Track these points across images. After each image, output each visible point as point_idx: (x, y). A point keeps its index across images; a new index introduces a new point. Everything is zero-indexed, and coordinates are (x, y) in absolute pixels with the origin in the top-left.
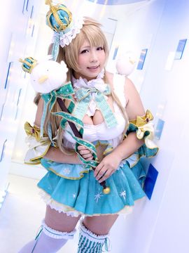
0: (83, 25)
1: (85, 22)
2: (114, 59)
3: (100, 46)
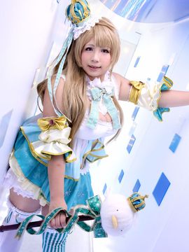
0: (97, 24)
1: (100, 21)
2: (135, 66)
3: (106, 48)
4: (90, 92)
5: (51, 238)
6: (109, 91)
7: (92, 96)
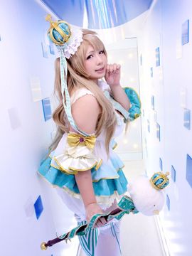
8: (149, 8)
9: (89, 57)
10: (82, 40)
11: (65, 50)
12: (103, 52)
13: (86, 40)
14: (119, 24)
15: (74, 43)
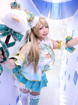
4: (41, 46)
5: (34, 100)
6: (48, 45)
7: (42, 48)
8: (73, 15)
9: (41, 29)
10: (38, 21)
11: (31, 25)
12: (47, 27)
13: (40, 21)
14: (61, 19)
15: (35, 22)
